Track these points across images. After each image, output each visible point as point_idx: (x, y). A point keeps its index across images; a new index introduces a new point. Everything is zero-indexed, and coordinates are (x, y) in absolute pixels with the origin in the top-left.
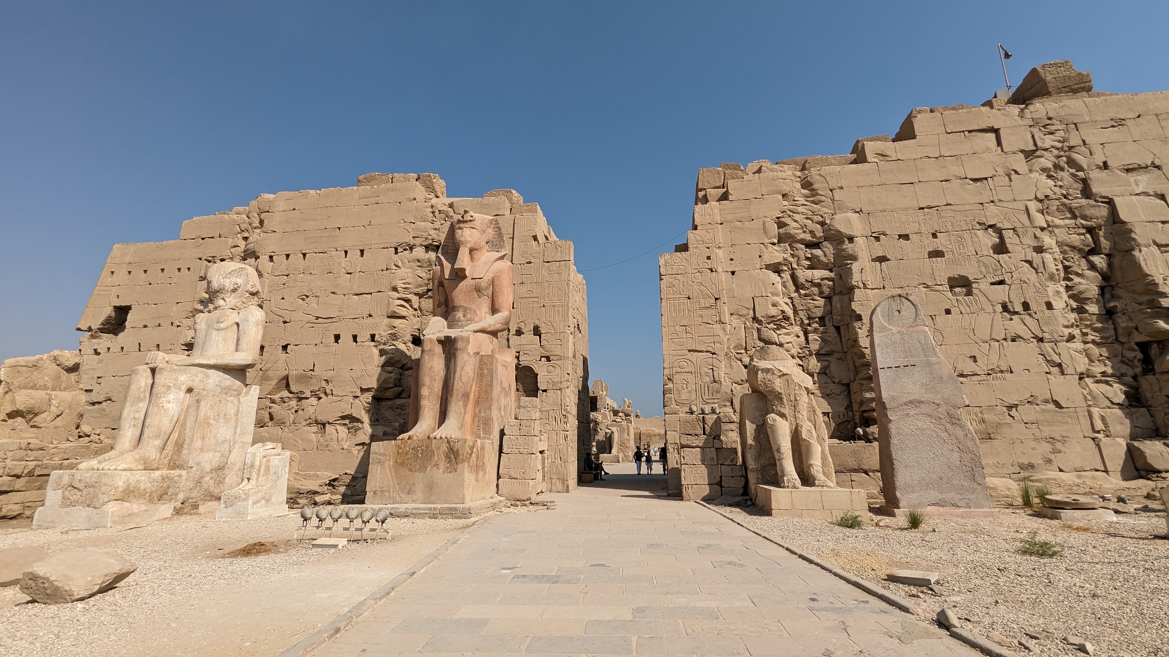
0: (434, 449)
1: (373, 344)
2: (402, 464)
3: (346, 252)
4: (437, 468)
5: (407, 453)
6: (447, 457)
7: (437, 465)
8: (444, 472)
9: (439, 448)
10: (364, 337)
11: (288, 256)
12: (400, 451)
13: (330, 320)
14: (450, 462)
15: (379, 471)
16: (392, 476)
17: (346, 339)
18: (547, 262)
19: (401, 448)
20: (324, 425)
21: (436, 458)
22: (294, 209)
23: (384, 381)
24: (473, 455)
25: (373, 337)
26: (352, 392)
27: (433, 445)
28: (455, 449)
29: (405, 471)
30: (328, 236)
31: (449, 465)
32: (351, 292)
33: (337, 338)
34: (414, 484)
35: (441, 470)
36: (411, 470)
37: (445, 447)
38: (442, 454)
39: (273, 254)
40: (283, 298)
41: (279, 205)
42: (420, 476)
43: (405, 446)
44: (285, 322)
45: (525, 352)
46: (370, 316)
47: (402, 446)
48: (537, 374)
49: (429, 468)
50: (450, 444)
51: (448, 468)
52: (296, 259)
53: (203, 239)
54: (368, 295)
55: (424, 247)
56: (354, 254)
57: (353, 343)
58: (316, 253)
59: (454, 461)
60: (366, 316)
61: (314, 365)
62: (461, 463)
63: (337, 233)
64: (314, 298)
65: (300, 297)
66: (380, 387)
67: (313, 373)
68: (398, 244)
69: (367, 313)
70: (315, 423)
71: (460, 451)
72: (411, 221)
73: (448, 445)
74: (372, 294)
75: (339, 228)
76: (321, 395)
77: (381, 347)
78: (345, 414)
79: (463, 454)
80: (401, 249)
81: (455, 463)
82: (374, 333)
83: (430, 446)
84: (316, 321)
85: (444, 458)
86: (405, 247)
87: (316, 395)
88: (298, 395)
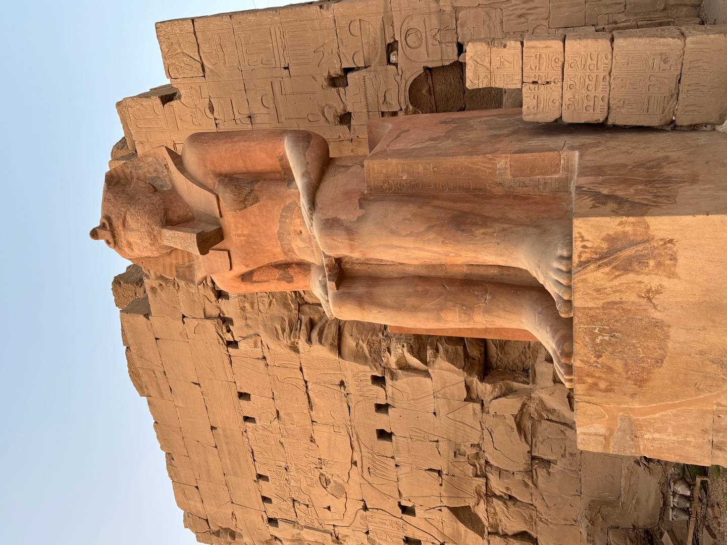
0: (600, 303)
1: (387, 378)
2: (641, 382)
3: (246, 419)
4: (658, 292)
5: (610, 370)
6: (626, 267)
7: (649, 295)
8: (672, 275)
9: (598, 290)
10: (379, 394)
11: (265, 499)
12: (602, 385)
13: (355, 444)
14: (641, 260)
15: (657, 436)
16: (674, 406)
17: (382, 422)
18: (204, 70)
19: (595, 384)
20: (533, 458)
21: (630, 297)
22: (197, 487)
23: (451, 361)
24: (620, 193)
25: (378, 381)
26: (475, 414)
27: (591, 304)
28: (605, 246)
29: (660, 376)
30: (227, 443)
31: (652, 263)
32: (306, 411)
33: (383, 435)
34: (702, 353)
35: (666, 282)
36: (659, 361)
37: (599, 274)
38: (616, 282)
39: (265, 518)
40: (329, 508)
41: (195, 507)
42: (677, 337)
43: (589, 375)
44: (365, 508)
45: (381, 100)
46: (342, 384)
47: (590, 380)
48: (426, 69)
49: (657, 315)
50: (588, 262)
51: (659, 264)
52: (267, 489)
54: (309, 388)
55: (220, 300)
56: (247, 408)
57: (390, 410)
58: (254, 460)
59: (640, 247)
60: (343, 390)
61: (430, 470)
62: (648, 227)
63: (220, 431)
64: (323, 467)
65: (325, 484)
66: (463, 369)
67: (444, 472)
68: (221, 341)
69: (338, 388)
70: (531, 471)
71: (611, 232)
72: (181, 321)
73: (592, 267)
74: (306, 382)
75: (213, 428)
76: (483, 462)
77: (394, 366)
78: (515, 426)
79: (621, 223)
80: (229, 337)
81: (647, 245)
82: (369, 378)
83: (592, 313)
84: (359, 464)
85: (631, 276)
86: (225, 331)
87: (481, 467)
88: (482, 494)
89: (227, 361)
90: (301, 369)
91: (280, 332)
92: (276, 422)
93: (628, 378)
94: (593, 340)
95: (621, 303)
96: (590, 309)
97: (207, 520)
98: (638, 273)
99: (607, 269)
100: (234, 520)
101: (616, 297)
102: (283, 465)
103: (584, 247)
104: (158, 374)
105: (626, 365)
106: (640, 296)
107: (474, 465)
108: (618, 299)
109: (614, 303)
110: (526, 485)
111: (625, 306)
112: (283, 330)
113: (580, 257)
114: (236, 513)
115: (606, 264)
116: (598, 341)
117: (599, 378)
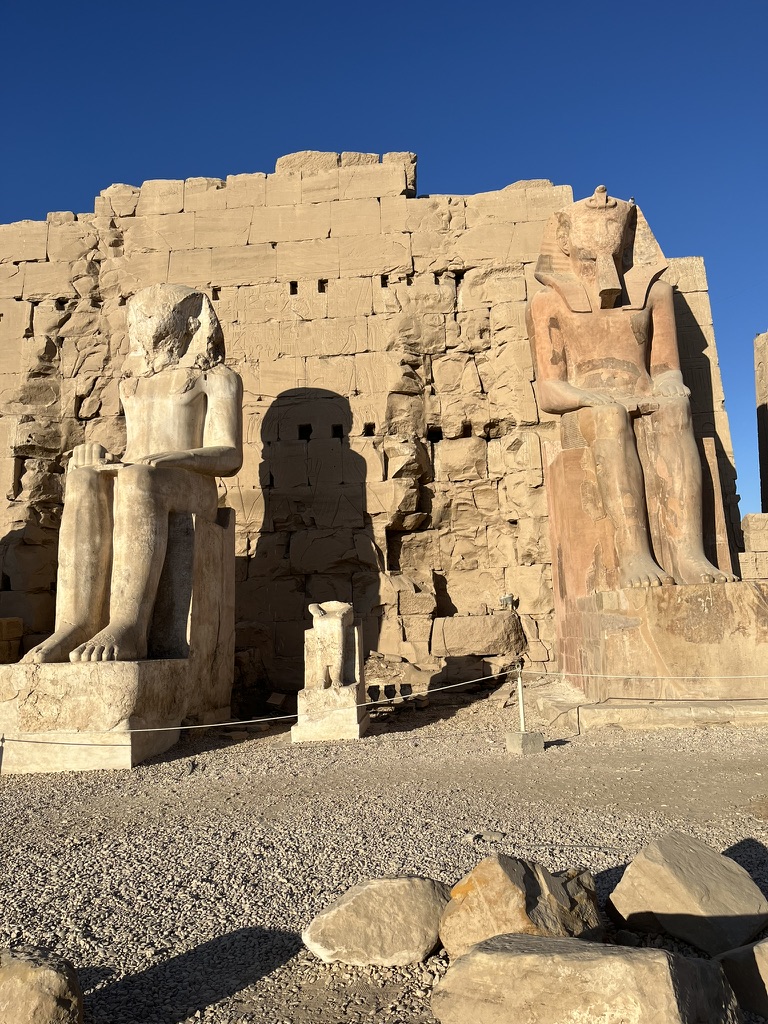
0: (730, 599)
1: (372, 439)
2: (671, 629)
4: (744, 634)
5: (677, 609)
7: (741, 629)
8: (758, 641)
9: (740, 597)
12: (663, 605)
13: (286, 401)
15: (627, 643)
16: (655, 652)
17: (322, 431)
19: (663, 600)
21: (737, 617)
22: (182, 211)
23: (404, 501)
25: (369, 429)
27: (728, 594)
29: (680, 642)
30: (257, 257)
32: (317, 352)
33: (306, 431)
34: (702, 664)
35: (752, 638)
36: (691, 639)
37: (752, 597)
38: (748, 608)
41: (152, 204)
42: (712, 649)
43: (670, 596)
46: (357, 392)
47: (666, 596)
49: (727, 634)
53: (17, 263)
54: (346, 357)
55: (432, 274)
56: (308, 288)
57: (338, 439)
58: (239, 287)
60: (351, 393)
61: (272, 478)
63: (272, 251)
64: (249, 364)
66: (399, 511)
67: (272, 491)
68: (388, 270)
69: (353, 388)
70: (291, 575)
72: (404, 230)
73: (757, 593)
74: (354, 355)
75: (274, 245)
76: (294, 528)
77: (387, 445)
78: (344, 558)
80: (393, 278)
82: (371, 421)
83: (722, 594)
84: (261, 403)
85: (754, 617)
86: (401, 275)
87: (285, 527)
88: (250, 528)
89: (364, 273)
90: (367, 351)
91: (407, 333)
92: (295, 317)
93: (672, 621)
94: (700, 596)
95: (732, 612)
96: (725, 593)
97: (133, 215)
98: (757, 620)
99: (756, 601)
100: (144, 250)
101: (736, 607)
102: (241, 319)
104: (335, 191)
105: (684, 619)
106: (739, 623)
107: (287, 521)
108: (735, 610)
109: (732, 608)
110: (273, 571)
111: (730, 615)
112: (408, 337)
113: (763, 584)
114: (154, 253)
115: (760, 601)
116: (699, 599)
117: (669, 602)
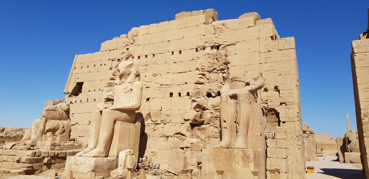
0: (235, 154)
1: (189, 97)
3: (173, 52)
4: (238, 164)
5: (221, 156)
6: (243, 158)
8: (242, 167)
9: (238, 153)
10: (184, 94)
11: (146, 56)
12: (217, 154)
13: (167, 86)
17: (175, 95)
21: (237, 159)
22: (148, 34)
23: (195, 116)
24: (256, 158)
25: (188, 94)
27: (235, 152)
28: (247, 155)
30: (164, 45)
31: (244, 163)
32: (177, 72)
33: (171, 94)
35: (240, 166)
37: (241, 154)
38: (240, 157)
39: (140, 56)
40: (146, 76)
41: (141, 32)
44: (147, 88)
45: (271, 101)
46: (186, 83)
48: (279, 113)
49: (233, 164)
51: (244, 165)
52: (150, 57)
53: (110, 50)
54: (184, 73)
55: (210, 47)
56: (177, 53)
57: (179, 97)
58: (159, 54)
59: (247, 161)
60: (184, 83)
61: (162, 108)
62: (251, 163)
63: (168, 43)
64: (159, 76)
65: (153, 75)
66: (193, 119)
67: (161, 112)
68: (198, 47)
70: (164, 136)
71: (250, 156)
72: (203, 34)
73: (243, 153)
74: (186, 72)
75: (169, 41)
77: (193, 99)
78: (177, 132)
79: (252, 158)
80: (199, 49)
81: (248, 162)
82: (189, 92)
83: (233, 152)
84: (161, 87)
85: (241, 160)
86: (201, 48)
87: (164, 122)
88: (155, 122)
89: (191, 48)
90: (190, 71)
92: (172, 62)
93: (219, 159)
95: (236, 158)
97: (137, 36)
98: (242, 161)
99: (242, 155)
100: (138, 45)
102: (159, 63)
103: (247, 151)
106: (237, 161)
107: (164, 120)
108: (236, 157)
109: (235, 157)
110: (159, 135)
111: (235, 158)
112: (202, 66)
114: (140, 46)
117: (219, 153)
